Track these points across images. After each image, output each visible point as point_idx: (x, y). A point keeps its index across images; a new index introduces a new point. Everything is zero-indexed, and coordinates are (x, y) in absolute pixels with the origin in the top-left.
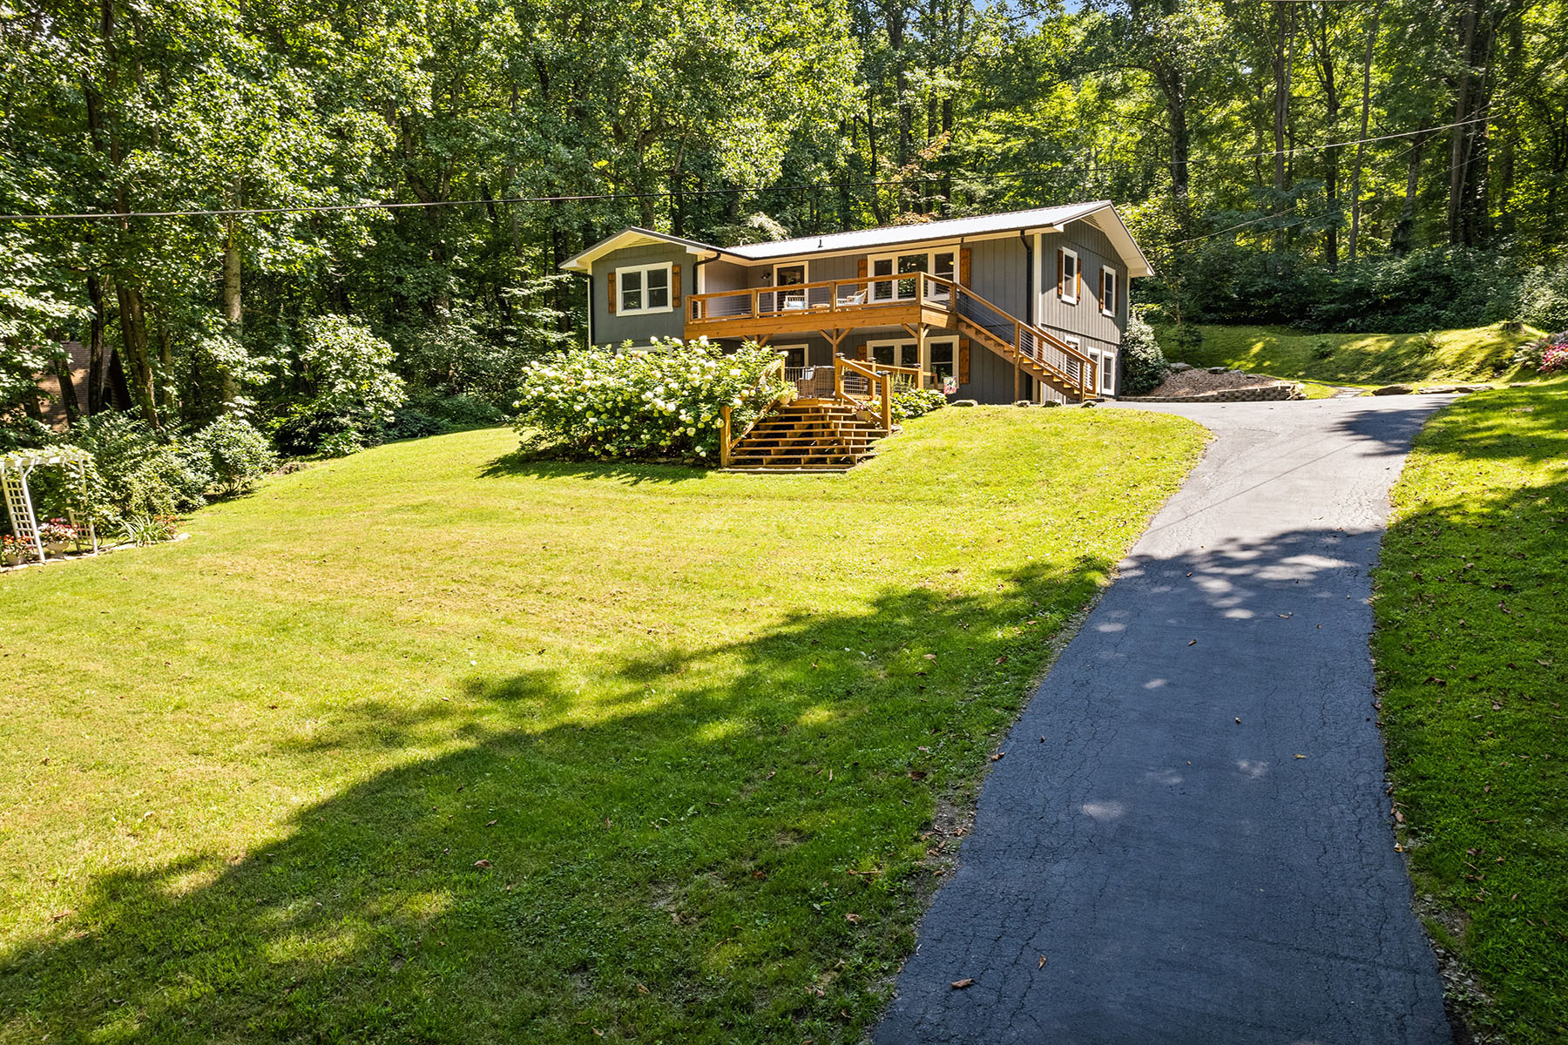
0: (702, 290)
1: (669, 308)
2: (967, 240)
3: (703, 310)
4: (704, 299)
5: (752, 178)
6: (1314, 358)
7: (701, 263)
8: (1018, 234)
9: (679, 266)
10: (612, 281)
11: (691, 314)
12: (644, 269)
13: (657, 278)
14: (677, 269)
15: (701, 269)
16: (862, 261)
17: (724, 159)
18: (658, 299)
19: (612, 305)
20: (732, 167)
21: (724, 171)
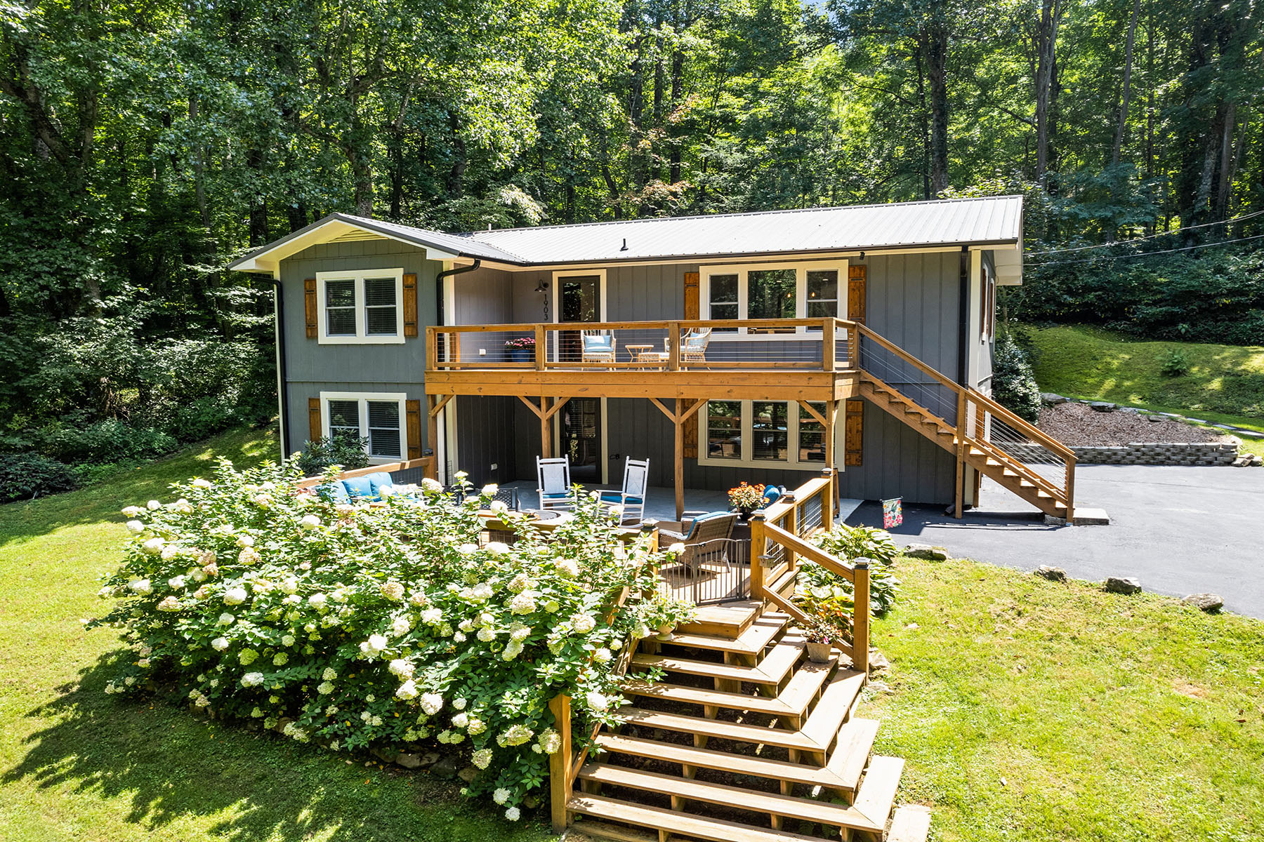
0: (450, 319)
1: (399, 338)
2: (867, 253)
3: (453, 350)
4: (453, 331)
5: (507, 140)
6: (1165, 374)
7: (449, 273)
8: (959, 249)
9: (414, 275)
10: (311, 292)
11: (434, 355)
12: (359, 277)
13: (380, 291)
14: (410, 281)
15: (449, 283)
16: (690, 277)
17: (470, 113)
18: (382, 321)
19: (312, 327)
20: (481, 126)
21: (472, 130)
